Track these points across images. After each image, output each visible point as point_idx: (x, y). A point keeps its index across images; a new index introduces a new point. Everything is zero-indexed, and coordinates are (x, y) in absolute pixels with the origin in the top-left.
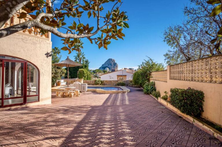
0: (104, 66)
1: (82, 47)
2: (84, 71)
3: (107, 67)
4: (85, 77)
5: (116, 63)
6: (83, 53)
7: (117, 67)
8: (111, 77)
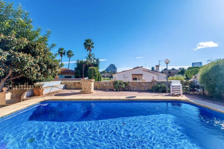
1: (93, 47)
2: (94, 70)
4: (96, 76)
6: (94, 54)
8: (125, 77)
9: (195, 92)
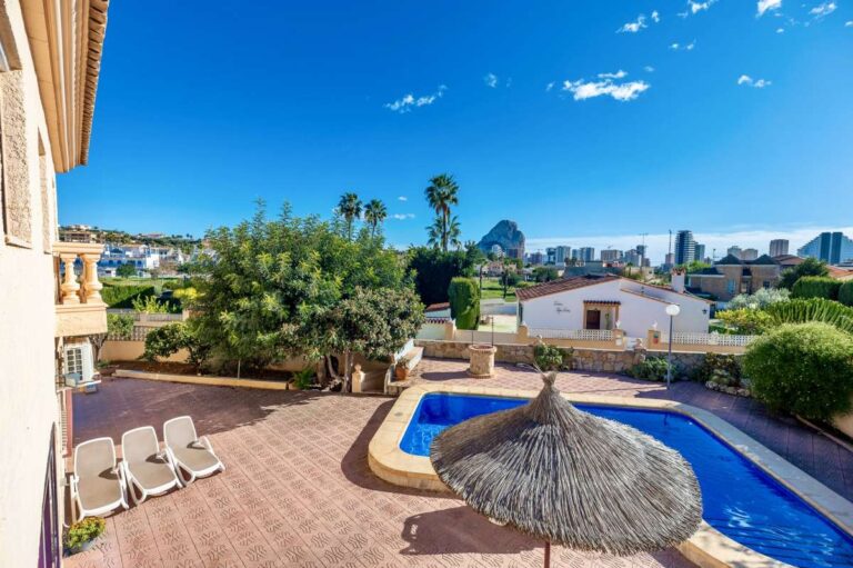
0: (489, 240)
1: (455, 200)
2: (469, 287)
3: (496, 243)
5: (519, 233)
6: (455, 218)
7: (521, 242)
8: (562, 308)
9: (740, 391)
